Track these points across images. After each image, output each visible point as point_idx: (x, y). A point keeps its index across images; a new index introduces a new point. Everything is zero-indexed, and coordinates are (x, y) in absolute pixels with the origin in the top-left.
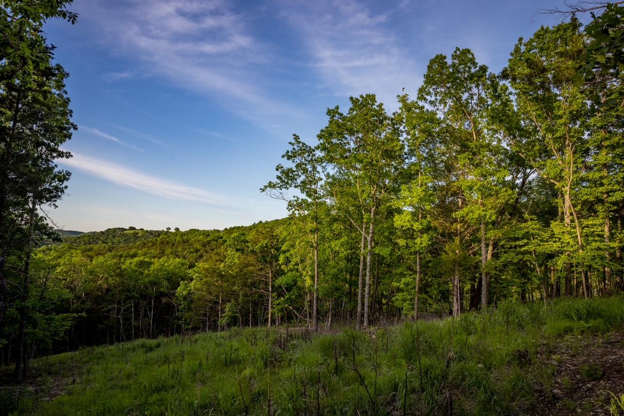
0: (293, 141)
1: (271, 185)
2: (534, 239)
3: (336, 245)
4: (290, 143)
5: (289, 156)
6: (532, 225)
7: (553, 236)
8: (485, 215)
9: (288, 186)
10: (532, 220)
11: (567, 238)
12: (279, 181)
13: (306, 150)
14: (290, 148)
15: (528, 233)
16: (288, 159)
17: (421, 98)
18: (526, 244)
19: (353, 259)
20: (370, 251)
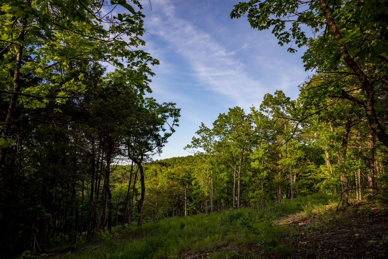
0: (201, 126)
1: (188, 146)
2: (313, 172)
3: (222, 175)
4: (200, 127)
5: (198, 133)
6: (312, 167)
7: (321, 172)
8: (291, 163)
9: (197, 147)
10: (312, 164)
11: (326, 173)
12: (192, 144)
13: (206, 130)
14: (199, 129)
15: (310, 170)
16: (198, 134)
17: (261, 109)
18: (310, 175)
19: (230, 182)
20: (240, 179)
